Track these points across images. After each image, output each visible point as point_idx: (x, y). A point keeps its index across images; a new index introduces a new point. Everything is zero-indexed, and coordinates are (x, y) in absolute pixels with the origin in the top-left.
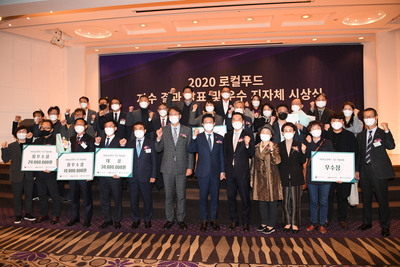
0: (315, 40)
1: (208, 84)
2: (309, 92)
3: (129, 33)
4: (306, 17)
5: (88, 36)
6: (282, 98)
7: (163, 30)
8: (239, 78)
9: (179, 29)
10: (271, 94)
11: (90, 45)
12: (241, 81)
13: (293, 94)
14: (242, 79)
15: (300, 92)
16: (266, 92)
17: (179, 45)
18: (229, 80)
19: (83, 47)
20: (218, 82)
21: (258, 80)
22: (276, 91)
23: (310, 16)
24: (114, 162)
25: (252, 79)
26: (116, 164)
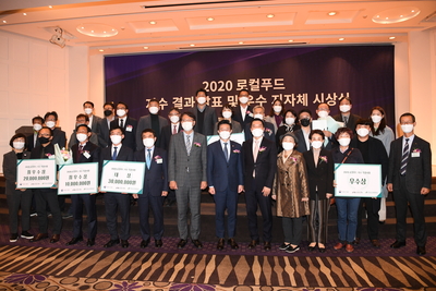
0: (341, 40)
1: (224, 87)
2: (335, 96)
3: (137, 31)
4: (332, 14)
5: (92, 34)
6: (305, 103)
7: (175, 29)
8: (258, 82)
9: (192, 27)
10: (293, 99)
11: (94, 45)
12: (260, 84)
13: (317, 99)
14: (261, 82)
15: (326, 96)
16: (288, 96)
17: (192, 45)
18: (248, 83)
19: (85, 48)
20: (235, 86)
21: (279, 83)
22: (299, 96)
23: (337, 13)
24: (123, 176)
25: (272, 82)
26: (124, 178)
